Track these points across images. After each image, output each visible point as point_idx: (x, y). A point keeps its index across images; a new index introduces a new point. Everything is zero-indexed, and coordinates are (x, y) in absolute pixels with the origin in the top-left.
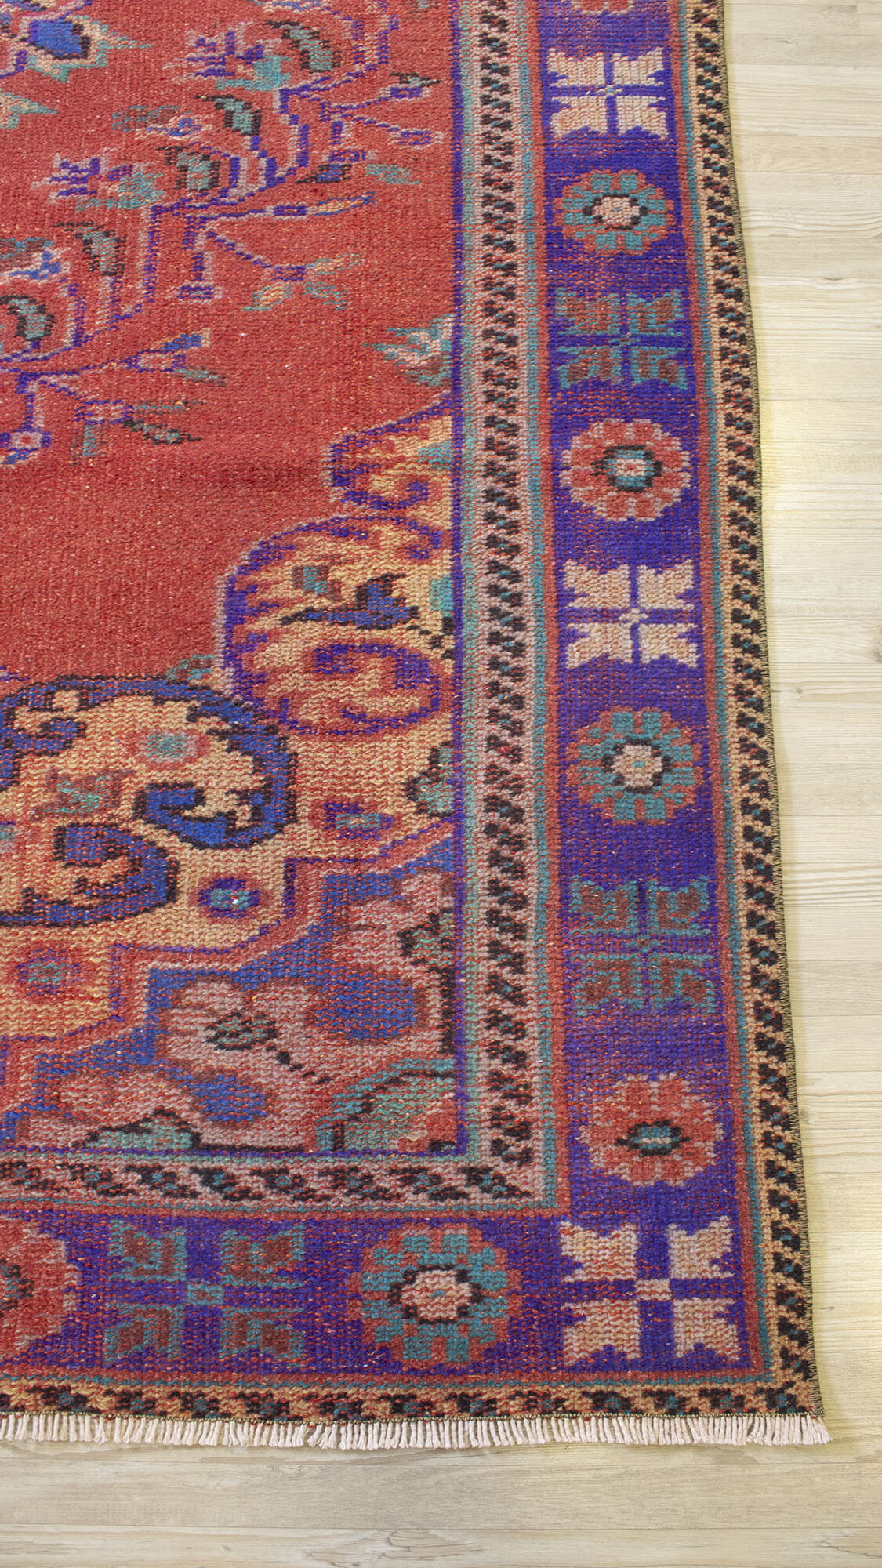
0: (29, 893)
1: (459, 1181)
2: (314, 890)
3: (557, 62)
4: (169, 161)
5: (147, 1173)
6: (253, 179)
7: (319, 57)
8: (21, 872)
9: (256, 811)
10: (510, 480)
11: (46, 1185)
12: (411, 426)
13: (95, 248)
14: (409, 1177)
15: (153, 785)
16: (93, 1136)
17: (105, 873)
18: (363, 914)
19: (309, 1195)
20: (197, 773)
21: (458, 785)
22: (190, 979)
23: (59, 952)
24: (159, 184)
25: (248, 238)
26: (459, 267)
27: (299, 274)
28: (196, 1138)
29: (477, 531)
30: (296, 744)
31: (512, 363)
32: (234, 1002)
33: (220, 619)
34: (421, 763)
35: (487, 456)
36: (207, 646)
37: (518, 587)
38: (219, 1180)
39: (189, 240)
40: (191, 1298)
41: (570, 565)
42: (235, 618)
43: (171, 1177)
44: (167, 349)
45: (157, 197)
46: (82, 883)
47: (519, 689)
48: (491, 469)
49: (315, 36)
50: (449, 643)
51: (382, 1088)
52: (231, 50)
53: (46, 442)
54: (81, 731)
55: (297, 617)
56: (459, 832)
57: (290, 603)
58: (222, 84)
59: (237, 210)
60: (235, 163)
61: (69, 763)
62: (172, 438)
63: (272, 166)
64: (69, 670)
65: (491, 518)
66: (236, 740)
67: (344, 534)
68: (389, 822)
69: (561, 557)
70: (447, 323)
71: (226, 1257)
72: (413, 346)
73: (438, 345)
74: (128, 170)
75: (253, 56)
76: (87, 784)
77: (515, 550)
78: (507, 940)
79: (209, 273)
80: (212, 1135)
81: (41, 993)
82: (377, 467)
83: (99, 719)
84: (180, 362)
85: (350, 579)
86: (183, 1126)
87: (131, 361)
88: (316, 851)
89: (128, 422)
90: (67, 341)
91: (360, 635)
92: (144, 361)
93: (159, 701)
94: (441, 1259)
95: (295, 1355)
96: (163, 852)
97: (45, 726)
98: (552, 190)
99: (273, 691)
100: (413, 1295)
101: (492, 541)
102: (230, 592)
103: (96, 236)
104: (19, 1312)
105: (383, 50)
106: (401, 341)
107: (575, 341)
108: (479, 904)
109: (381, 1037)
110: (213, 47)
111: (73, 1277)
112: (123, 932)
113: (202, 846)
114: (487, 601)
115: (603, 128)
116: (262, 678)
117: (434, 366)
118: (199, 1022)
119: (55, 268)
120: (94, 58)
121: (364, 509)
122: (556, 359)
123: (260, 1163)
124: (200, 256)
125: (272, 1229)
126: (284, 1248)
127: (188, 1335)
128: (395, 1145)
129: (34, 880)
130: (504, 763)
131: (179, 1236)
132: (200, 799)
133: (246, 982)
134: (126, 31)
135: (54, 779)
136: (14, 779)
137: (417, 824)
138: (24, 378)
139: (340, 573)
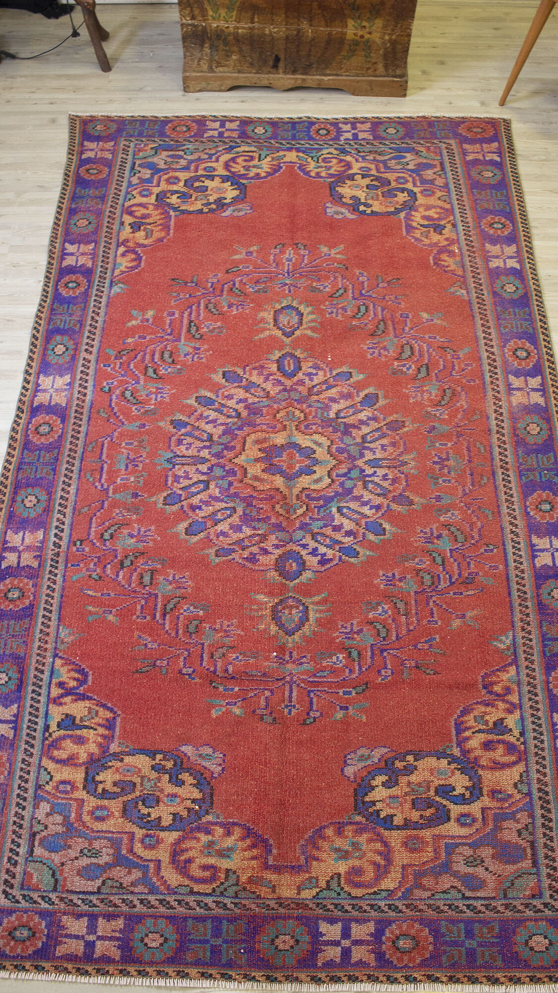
0: (405, 819)
1: (542, 907)
2: (490, 817)
3: (535, 540)
4: (417, 574)
5: (450, 906)
6: (445, 582)
7: (460, 538)
8: (402, 813)
9: (471, 793)
10: (535, 687)
11: (420, 911)
12: (503, 669)
13: (398, 606)
14: (527, 906)
15: (439, 785)
16: (433, 895)
17: (428, 813)
18: (505, 824)
19: (498, 912)
20: (452, 781)
21: (529, 784)
22: (457, 845)
23: (416, 837)
24: (415, 583)
25: (446, 603)
26: (512, 614)
27: (464, 616)
28: (463, 895)
29: (527, 704)
30: (480, 772)
31: (531, 648)
32: (470, 852)
33: (454, 733)
34: (517, 778)
35: (527, 679)
36: (451, 741)
37: (540, 722)
38: (471, 908)
39: (428, 604)
40: (467, 945)
41: (555, 714)
42: (459, 732)
43: (457, 907)
44: (426, 642)
45: (415, 588)
46: (421, 816)
47: (543, 754)
48: (529, 684)
49: (458, 530)
50: (522, 740)
51: (516, 878)
52: (432, 534)
53: (392, 673)
54: (416, 768)
55: (476, 732)
56: (531, 799)
57: (474, 727)
58: (430, 546)
59: (441, 593)
60: (438, 575)
61: (413, 778)
62: (432, 672)
63: (451, 578)
64: (409, 749)
65: (530, 699)
66: (463, 771)
67: (487, 705)
68: (510, 796)
69: (552, 712)
70: (511, 633)
71: (476, 932)
72: (501, 641)
73: (509, 642)
74: (405, 578)
75: (439, 537)
76: (419, 785)
77: (538, 710)
78: (548, 832)
79: (435, 615)
80: (468, 894)
81: (413, 850)
82: (495, 683)
83: (420, 764)
84: (431, 646)
85: (491, 719)
86: (459, 891)
87: (415, 646)
88: (490, 805)
89: (417, 667)
90: (394, 638)
91: (496, 738)
92: (420, 646)
93: (438, 759)
94: (539, 932)
95: (499, 963)
96: (445, 806)
97: (404, 766)
98: (538, 587)
99: (472, 755)
100: (532, 943)
101: (531, 707)
102: (456, 724)
103: (398, 601)
104: (415, 951)
105: (480, 535)
106: (497, 640)
107: (550, 640)
108: (539, 821)
109: (514, 863)
110: (426, 533)
111: (431, 939)
112: (436, 831)
113: (456, 804)
114: (532, 726)
115: (551, 564)
116: (468, 751)
117: (508, 648)
118: (461, 858)
119: (386, 612)
120: (388, 536)
121: (493, 697)
122: (545, 646)
123: (483, 902)
124: (432, 609)
125: (489, 923)
126: (493, 928)
127: (467, 957)
128: (522, 896)
129: (407, 815)
130: (542, 777)
131: (462, 926)
132: (454, 790)
133: (474, 846)
134: (396, 526)
135: (409, 783)
136: (397, 784)
137: (518, 796)
138: (382, 651)
139: (487, 718)
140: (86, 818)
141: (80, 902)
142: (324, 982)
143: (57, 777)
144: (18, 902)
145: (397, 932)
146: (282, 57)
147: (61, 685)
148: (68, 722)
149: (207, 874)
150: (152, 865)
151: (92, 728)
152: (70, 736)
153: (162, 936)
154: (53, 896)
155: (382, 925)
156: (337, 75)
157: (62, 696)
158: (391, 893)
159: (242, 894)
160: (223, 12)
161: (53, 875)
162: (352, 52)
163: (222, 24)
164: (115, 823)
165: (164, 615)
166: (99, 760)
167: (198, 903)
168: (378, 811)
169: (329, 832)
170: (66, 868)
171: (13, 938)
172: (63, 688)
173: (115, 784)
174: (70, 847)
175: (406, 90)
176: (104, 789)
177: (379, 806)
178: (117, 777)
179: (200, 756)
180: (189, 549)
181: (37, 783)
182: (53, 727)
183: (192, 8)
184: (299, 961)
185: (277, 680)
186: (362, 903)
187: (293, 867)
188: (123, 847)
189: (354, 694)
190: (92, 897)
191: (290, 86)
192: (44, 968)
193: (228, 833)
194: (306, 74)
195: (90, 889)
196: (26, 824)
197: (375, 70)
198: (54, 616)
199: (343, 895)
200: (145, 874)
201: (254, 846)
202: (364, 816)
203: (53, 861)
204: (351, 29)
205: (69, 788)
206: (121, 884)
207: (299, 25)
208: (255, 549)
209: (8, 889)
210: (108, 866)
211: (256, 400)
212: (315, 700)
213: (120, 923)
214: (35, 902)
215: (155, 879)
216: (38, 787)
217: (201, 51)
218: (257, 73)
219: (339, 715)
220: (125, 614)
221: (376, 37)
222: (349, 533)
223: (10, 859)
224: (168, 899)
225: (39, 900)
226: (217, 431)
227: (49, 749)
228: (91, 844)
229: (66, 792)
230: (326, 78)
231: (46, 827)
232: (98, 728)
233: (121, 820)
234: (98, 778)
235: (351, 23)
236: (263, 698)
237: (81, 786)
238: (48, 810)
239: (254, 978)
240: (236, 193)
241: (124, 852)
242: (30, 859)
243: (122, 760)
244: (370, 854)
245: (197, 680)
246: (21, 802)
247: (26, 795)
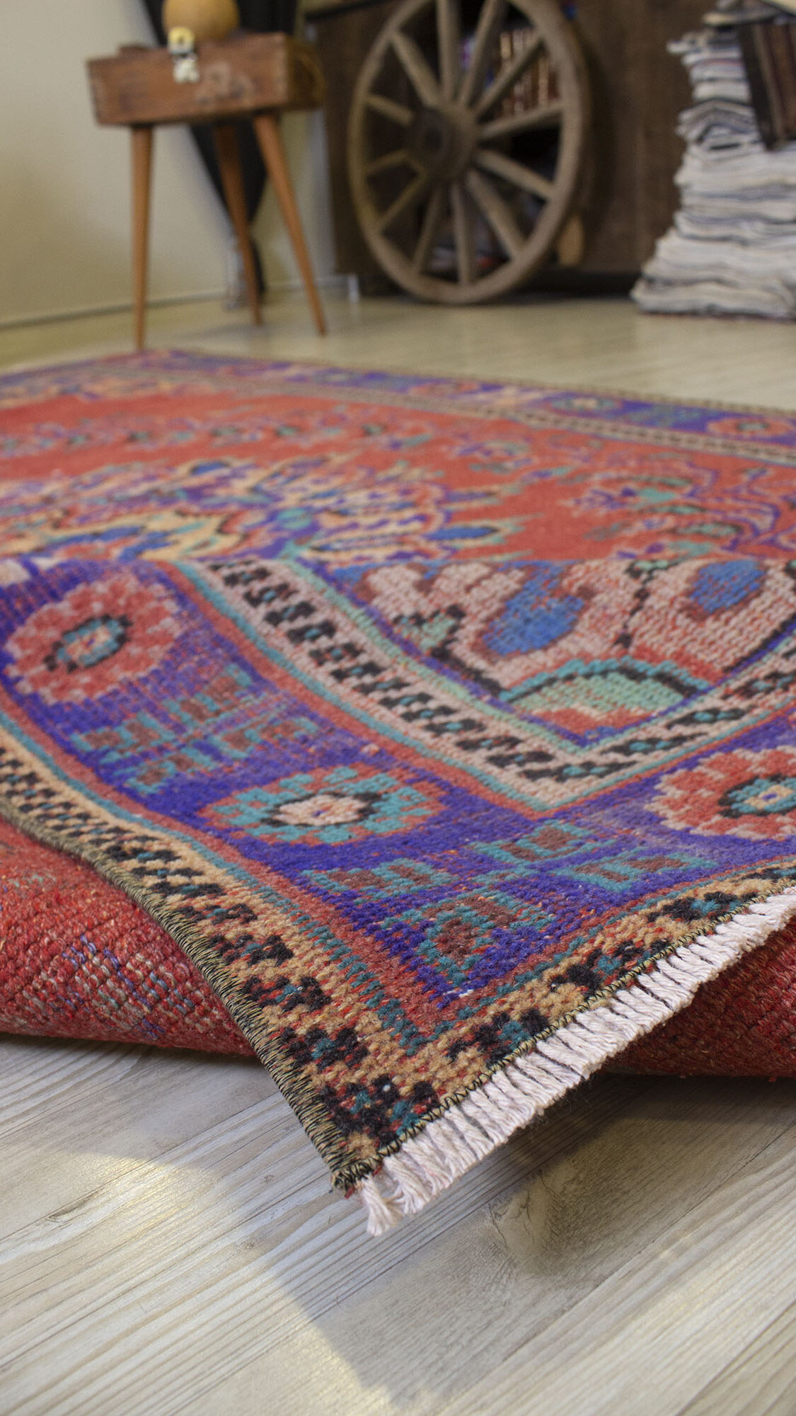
161: (635, 676)
170: (649, 637)
174: (587, 593)
196: (380, 651)
203: (585, 654)
231: (457, 612)
238: (414, 576)
246: (300, 622)
247: (295, 600)
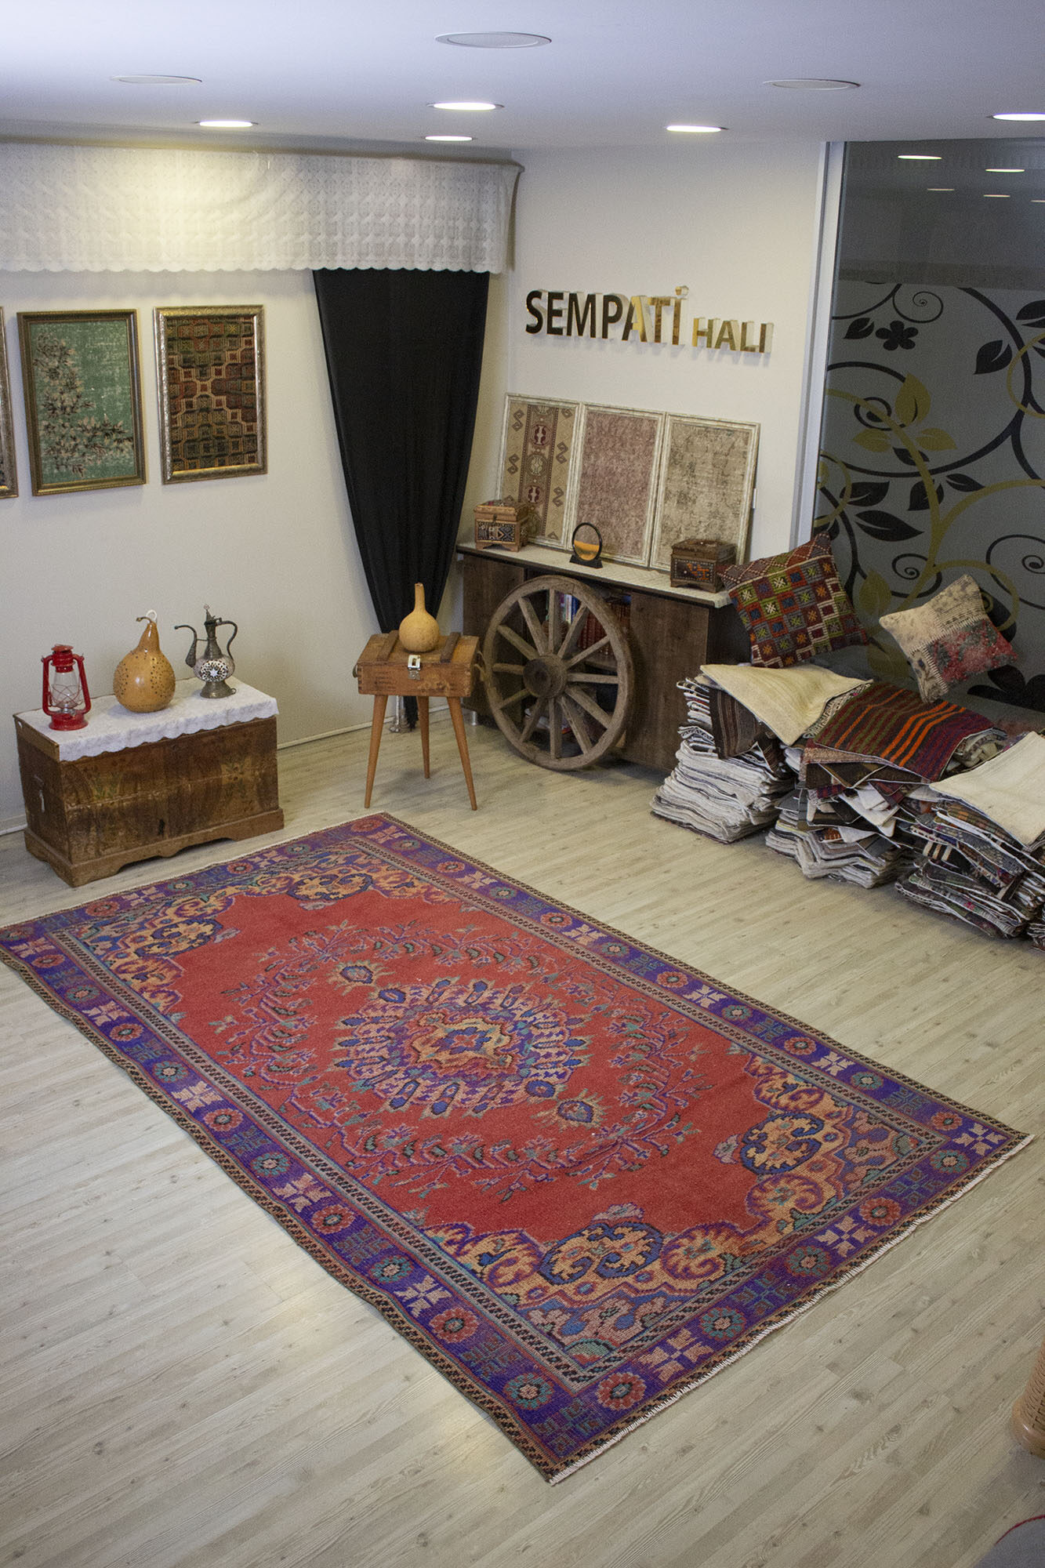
0: (794, 1159)
2: (842, 1127)
3: (687, 997)
4: (634, 1049)
5: (878, 1179)
6: (658, 1044)
7: (638, 1019)
8: (787, 1158)
9: (815, 1124)
10: (782, 1058)
11: (865, 1192)
12: (752, 1061)
13: (643, 1069)
14: (919, 1151)
15: (791, 1132)
16: (862, 1181)
17: (803, 1148)
18: (855, 1125)
19: (908, 1164)
20: (796, 1126)
21: (842, 1100)
22: (842, 1151)
23: (813, 1163)
24: (638, 1053)
27: (693, 1052)
28: (879, 1169)
33: (765, 1104)
34: (832, 1101)
35: (774, 1057)
37: (809, 1071)
38: (892, 1172)
42: (768, 1102)
44: (686, 1075)
46: (802, 1152)
48: (778, 1059)
50: (809, 1085)
51: (896, 1143)
52: (617, 1026)
53: (685, 1100)
54: (765, 1133)
55: (777, 1096)
56: (853, 1105)
57: (772, 1095)
58: (624, 1032)
59: (662, 1050)
60: (649, 1042)
61: (771, 1139)
63: (658, 1040)
64: (748, 1127)
65: (788, 1065)
66: (795, 1118)
67: (766, 1081)
68: (840, 1112)
70: (733, 1044)
71: (910, 1180)
72: (732, 1051)
73: (737, 1048)
74: (628, 1055)
75: (623, 1025)
76: (779, 1139)
77: (799, 1067)
79: (674, 1061)
81: (820, 1170)
82: (757, 1070)
83: (765, 1130)
84: (692, 1076)
85: (778, 1086)
87: (681, 1081)
88: (834, 1123)
89: (697, 1089)
90: (662, 1085)
91: (793, 1092)
92: (684, 1080)
93: (773, 1121)
94: (942, 1157)
95: (941, 1184)
96: (808, 1139)
97: (757, 1137)
98: (720, 1016)
99: (790, 1108)
100: (946, 1164)
101: (794, 1068)
102: (760, 1101)
103: (640, 1067)
104: (890, 1211)
105: (649, 1012)
106: (729, 1051)
107: (761, 1034)
109: (885, 1137)
110: (612, 1028)
111: (890, 1200)
112: (820, 1153)
113: (814, 1134)
114: (807, 1076)
115: (713, 1002)
116: (786, 1107)
117: (741, 1052)
118: (853, 1155)
119: (639, 1076)
120: (588, 1042)
121: (764, 1076)
122: (762, 1038)
123: (894, 1165)
124: (667, 1060)
125: (911, 1172)
126: (916, 1173)
127: (920, 1193)
128: (910, 1149)
129: (792, 1157)
130: (845, 1093)
131: (898, 1183)
132: (803, 1129)
133: (851, 1145)
135: (773, 1143)
136: (765, 1148)
137: (845, 1109)
138: (664, 1095)
139: (775, 1087)
140: (578, 1298)
141: (640, 1343)
142: (860, 1262)
143: (522, 1292)
144: (591, 1377)
145: (867, 1211)
146: (166, 820)
147: (450, 1243)
148: (485, 1259)
149: (708, 1267)
150: (663, 1289)
151: (510, 1250)
152: (501, 1264)
153: (725, 1318)
154: (615, 1354)
155: (854, 1213)
156: (219, 824)
157: (460, 1248)
158: (837, 1196)
159: (747, 1260)
160: (107, 789)
161: (598, 1344)
162: (229, 796)
163: (107, 801)
164: (603, 1287)
165: (480, 1162)
166: (541, 1263)
167: (725, 1284)
168: (773, 1166)
169: (757, 1193)
170: (603, 1333)
171: (618, 1398)
172: (454, 1244)
173: (573, 1266)
174: (588, 1321)
175: (282, 820)
176: (569, 1275)
177: (769, 1164)
178: (570, 1262)
179: (614, 1214)
180: (450, 1120)
181: (511, 1307)
182: (479, 1269)
183: (77, 793)
184: (831, 1264)
185: (613, 1146)
186: (827, 1213)
187: (759, 1225)
188: (629, 1293)
189: (674, 1123)
190: (645, 1334)
191: (178, 849)
192: (665, 1395)
193: (693, 1238)
194: (191, 832)
195: (637, 1331)
196: (533, 1332)
197: (252, 809)
198: (388, 1211)
199: (810, 1217)
200: (664, 1295)
201: (718, 1233)
202: (767, 1174)
203: (587, 1337)
204: (226, 774)
205: (540, 1292)
206: (656, 1313)
207: (179, 783)
208: (501, 1095)
209: (573, 1376)
210: (632, 1312)
211: (392, 1024)
212: (653, 1141)
213: (686, 1333)
214: (606, 1367)
215: (676, 1294)
216: (515, 1307)
217: (88, 835)
218: (144, 844)
219: (680, 1139)
220: (448, 1177)
221: (248, 776)
222: (559, 1054)
223: (550, 1360)
224: (701, 1297)
225: (607, 1364)
226: (384, 1052)
227: (492, 1282)
228: (602, 1309)
229: (542, 1295)
230: (210, 830)
231: (553, 1324)
232: (516, 1246)
233: (606, 1282)
234: (556, 1272)
235: (224, 768)
236: (616, 1160)
237: (548, 1284)
238: (541, 1313)
239: (815, 1290)
240: (210, 927)
241: (633, 1295)
242: (566, 1348)
243: (560, 1252)
244: (797, 1188)
245: (555, 1179)
246: (512, 1324)
247: (510, 1318)
